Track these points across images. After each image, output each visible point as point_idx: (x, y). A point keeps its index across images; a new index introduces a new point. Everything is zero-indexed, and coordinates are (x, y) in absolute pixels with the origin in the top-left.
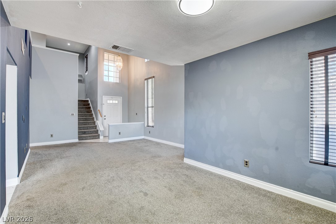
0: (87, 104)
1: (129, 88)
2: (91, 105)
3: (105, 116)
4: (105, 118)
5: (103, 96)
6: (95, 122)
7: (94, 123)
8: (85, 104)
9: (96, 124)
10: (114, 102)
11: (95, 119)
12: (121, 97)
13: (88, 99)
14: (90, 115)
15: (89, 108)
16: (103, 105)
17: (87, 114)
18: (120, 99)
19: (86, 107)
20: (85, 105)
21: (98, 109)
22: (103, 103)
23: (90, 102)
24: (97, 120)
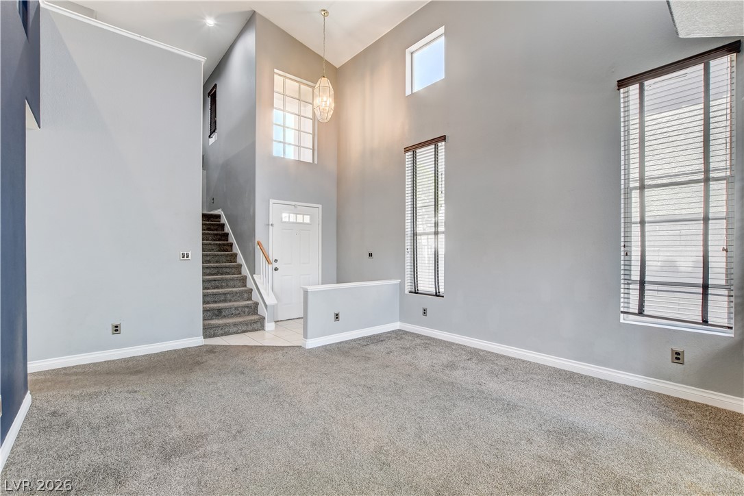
0: (218, 225)
1: (340, 180)
2: (228, 229)
3: (276, 261)
4: (275, 265)
5: (272, 201)
6: (246, 277)
7: (244, 279)
8: (213, 225)
9: (250, 284)
10: (300, 219)
11: (245, 271)
12: (320, 206)
13: (219, 212)
14: (228, 258)
15: (223, 238)
16: (271, 227)
17: (222, 255)
18: (318, 210)
19: (217, 235)
20: (212, 227)
21: (258, 238)
22: (270, 223)
23: (224, 220)
24: (253, 272)
